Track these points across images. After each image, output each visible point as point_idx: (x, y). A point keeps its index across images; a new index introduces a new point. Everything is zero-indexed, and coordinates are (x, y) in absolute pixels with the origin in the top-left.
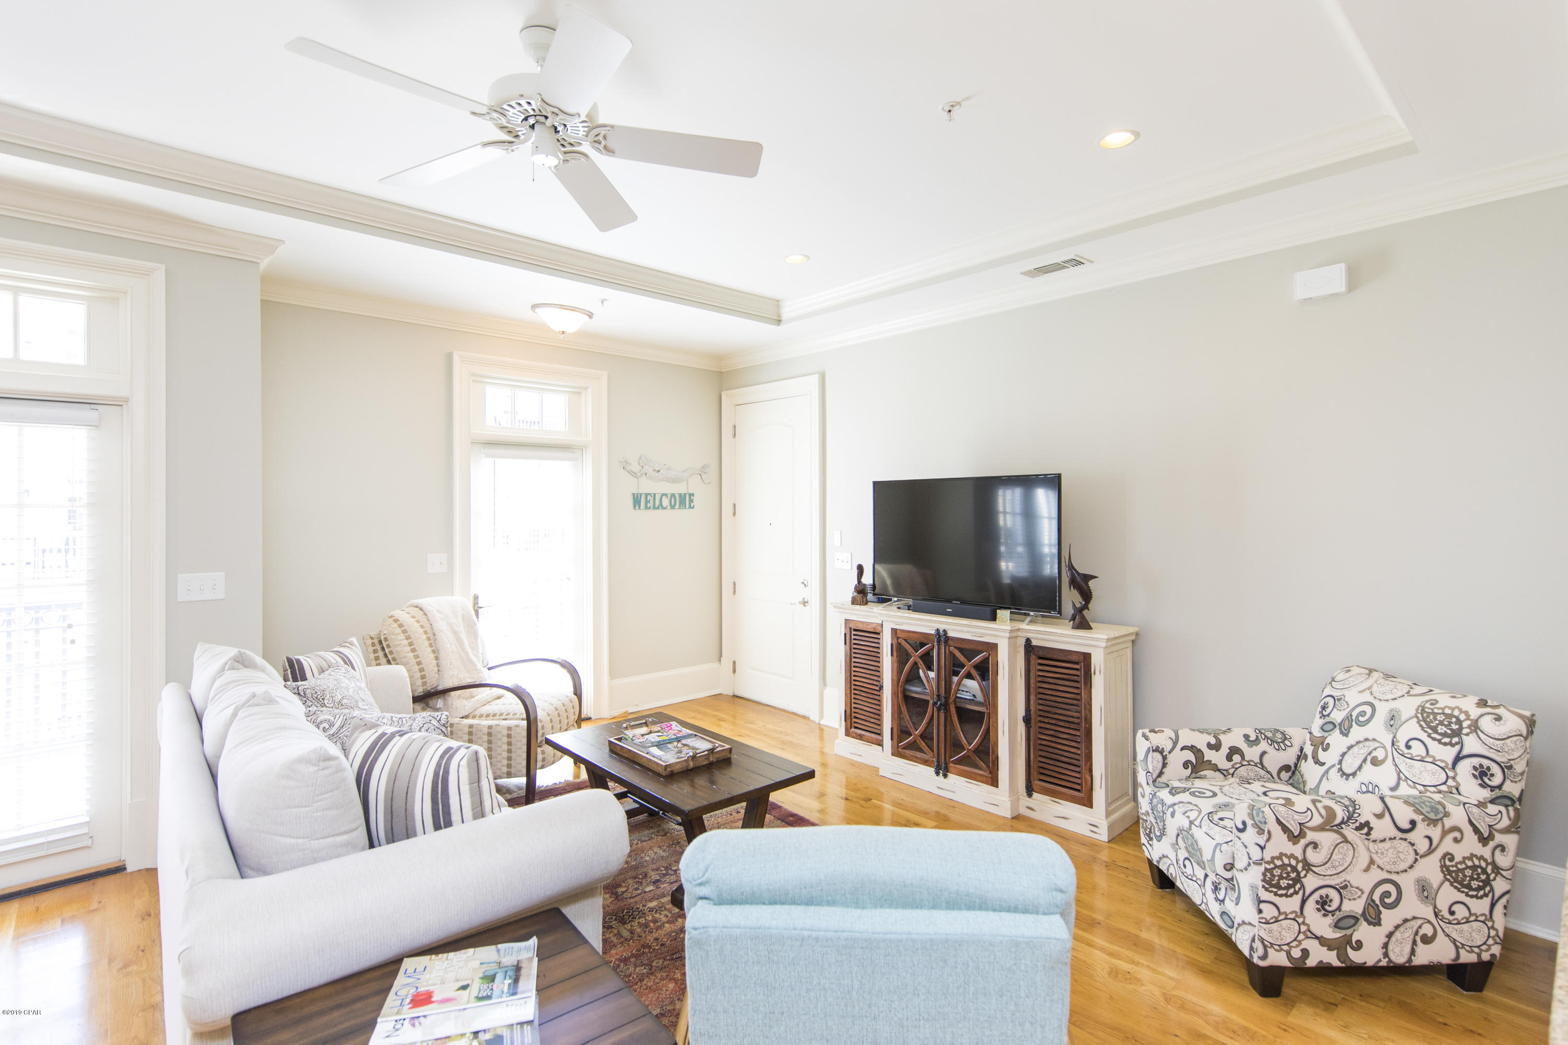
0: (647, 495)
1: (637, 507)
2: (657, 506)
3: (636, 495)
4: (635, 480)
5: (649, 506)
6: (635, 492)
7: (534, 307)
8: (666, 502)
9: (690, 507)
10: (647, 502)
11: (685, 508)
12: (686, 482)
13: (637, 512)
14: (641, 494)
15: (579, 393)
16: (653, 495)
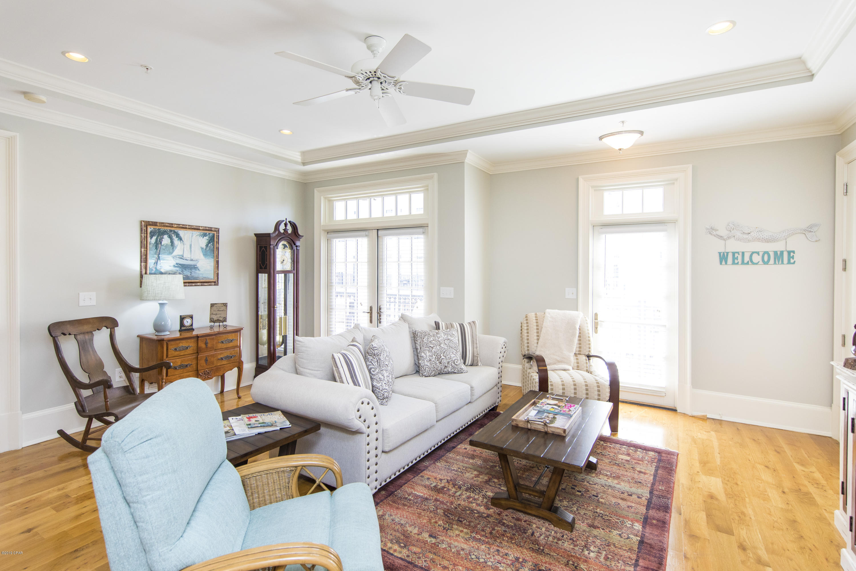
0: (734, 254)
1: (723, 263)
2: (746, 261)
3: (722, 254)
4: (723, 242)
5: (736, 261)
6: (722, 250)
7: (601, 138)
8: (756, 258)
9: (789, 262)
10: (734, 258)
11: (782, 263)
12: (785, 241)
13: (724, 267)
14: (727, 253)
15: (674, 183)
16: (741, 253)
